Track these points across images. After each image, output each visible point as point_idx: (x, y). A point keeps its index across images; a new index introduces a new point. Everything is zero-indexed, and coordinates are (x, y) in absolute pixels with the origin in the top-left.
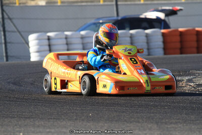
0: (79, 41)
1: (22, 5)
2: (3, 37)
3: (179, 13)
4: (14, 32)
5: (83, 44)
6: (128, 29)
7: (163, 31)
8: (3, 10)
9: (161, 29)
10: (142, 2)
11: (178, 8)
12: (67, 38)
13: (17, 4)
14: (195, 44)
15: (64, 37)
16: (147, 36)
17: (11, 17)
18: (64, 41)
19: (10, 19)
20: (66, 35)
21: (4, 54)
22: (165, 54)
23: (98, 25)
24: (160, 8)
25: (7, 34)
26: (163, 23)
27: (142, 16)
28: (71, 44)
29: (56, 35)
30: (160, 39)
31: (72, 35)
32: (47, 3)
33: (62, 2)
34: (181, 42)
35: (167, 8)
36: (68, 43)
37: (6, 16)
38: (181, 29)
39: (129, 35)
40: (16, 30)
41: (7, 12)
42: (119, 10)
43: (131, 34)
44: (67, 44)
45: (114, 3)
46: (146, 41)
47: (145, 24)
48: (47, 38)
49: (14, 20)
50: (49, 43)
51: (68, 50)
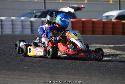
0: (20, 23)
3: (82, 9)
5: (22, 25)
7: (72, 20)
10: (61, 1)
11: (82, 6)
12: (12, 21)
14: (91, 29)
15: (11, 20)
18: (11, 23)
20: (12, 19)
23: (32, 14)
24: (71, 6)
26: (72, 15)
27: (60, 10)
28: (15, 25)
29: (6, 19)
31: (16, 19)
34: (83, 27)
35: (75, 6)
38: (83, 19)
42: (46, 6)
44: (12, 25)
45: (43, 1)
50: (1, 23)
51: (13, 28)
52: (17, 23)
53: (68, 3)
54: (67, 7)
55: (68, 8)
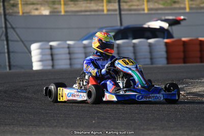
0: (82, 50)
1: (25, 14)
2: (6, 47)
3: (182, 23)
4: (17, 41)
6: (131, 38)
7: (166, 40)
8: (6, 19)
9: (164, 38)
10: (146, 11)
11: (182, 17)
12: (69, 47)
13: (21, 14)
14: (198, 54)
15: (67, 46)
16: (150, 45)
17: (14, 26)
18: (67, 51)
19: (13, 28)
20: (69, 44)
21: (7, 64)
22: (168, 63)
24: (163, 18)
25: (10, 43)
26: (166, 33)
27: (146, 26)
28: (73, 53)
29: (59, 44)
30: (163, 48)
31: (75, 44)
32: (50, 12)
33: (66, 12)
34: (184, 52)
35: (171, 18)
36: (71, 52)
37: (9, 25)
38: (184, 39)
39: (132, 45)
40: (19, 39)
41: (10, 21)
42: (123, 20)
43: (134, 44)
44: (69, 53)
45: (118, 13)
46: (148, 50)
47: (148, 34)
48: (49, 47)
49: (17, 30)
50: (51, 52)
51: (70, 59)
52: (76, 50)
53: (158, 14)
54: (157, 21)
55: (159, 22)
